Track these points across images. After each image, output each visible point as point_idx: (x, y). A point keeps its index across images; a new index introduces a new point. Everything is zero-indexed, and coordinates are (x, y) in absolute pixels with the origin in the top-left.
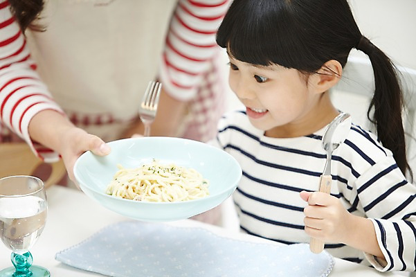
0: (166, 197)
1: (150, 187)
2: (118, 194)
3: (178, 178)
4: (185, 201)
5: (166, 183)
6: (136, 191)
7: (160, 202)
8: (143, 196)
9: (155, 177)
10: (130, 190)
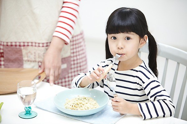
0: (86, 108)
1: (80, 105)
2: (70, 108)
3: (89, 101)
4: (92, 109)
5: (85, 103)
6: (76, 107)
7: (84, 110)
8: (78, 108)
9: (81, 102)
10: (74, 106)
